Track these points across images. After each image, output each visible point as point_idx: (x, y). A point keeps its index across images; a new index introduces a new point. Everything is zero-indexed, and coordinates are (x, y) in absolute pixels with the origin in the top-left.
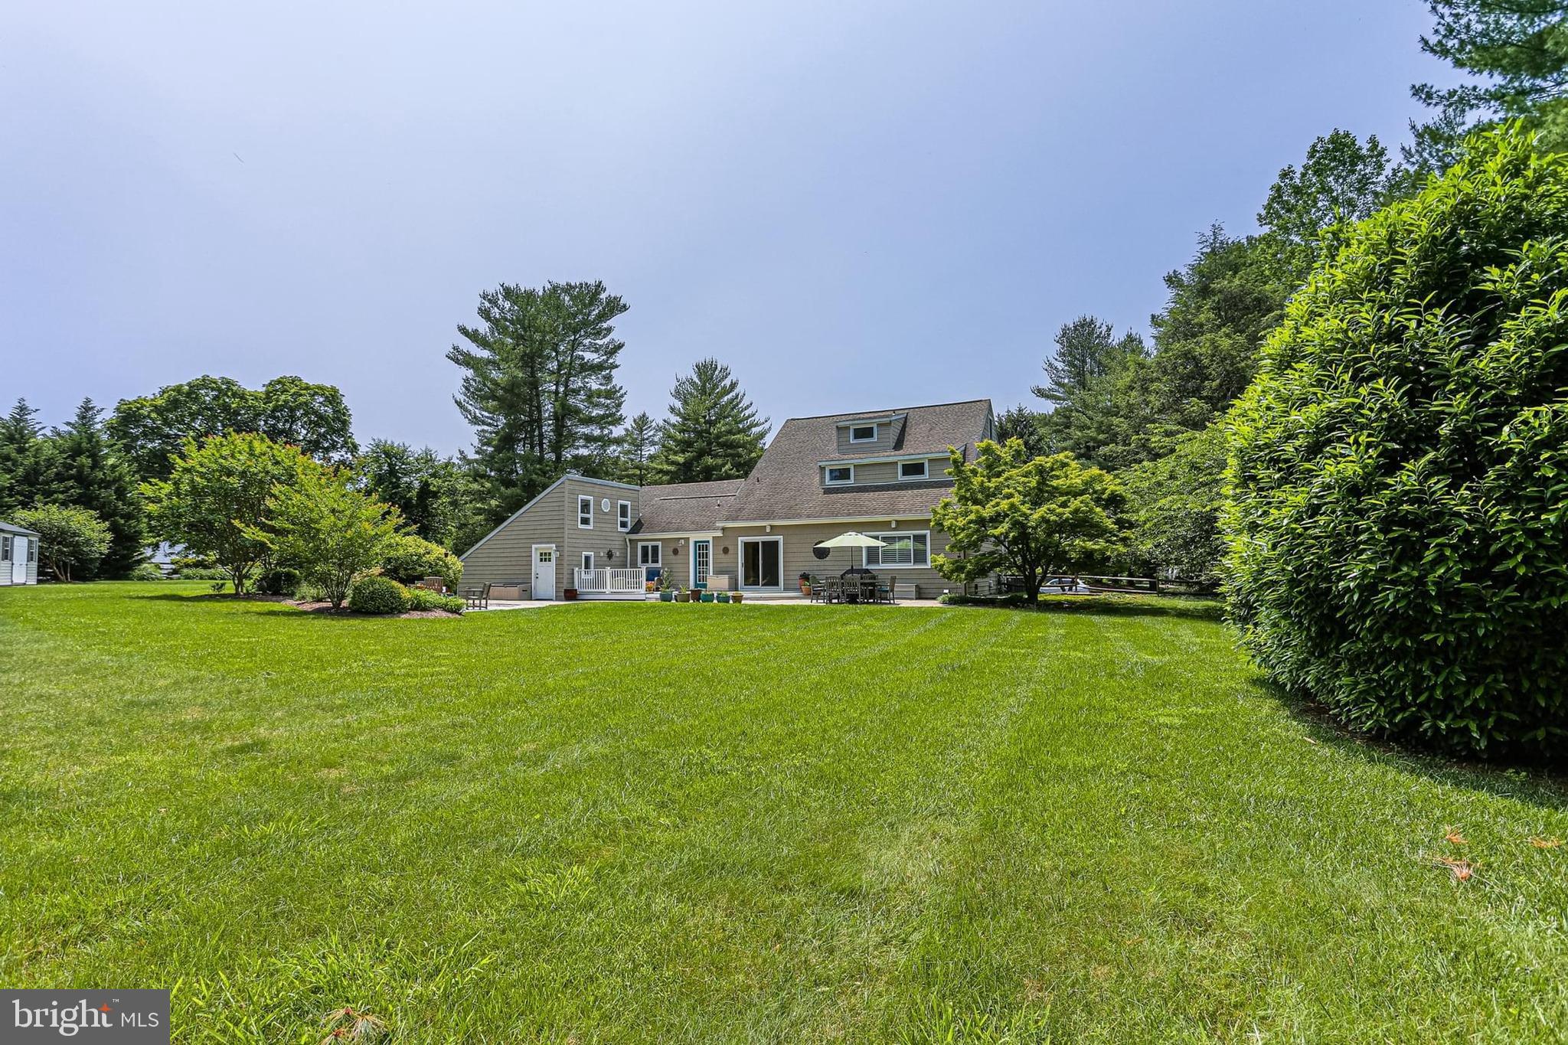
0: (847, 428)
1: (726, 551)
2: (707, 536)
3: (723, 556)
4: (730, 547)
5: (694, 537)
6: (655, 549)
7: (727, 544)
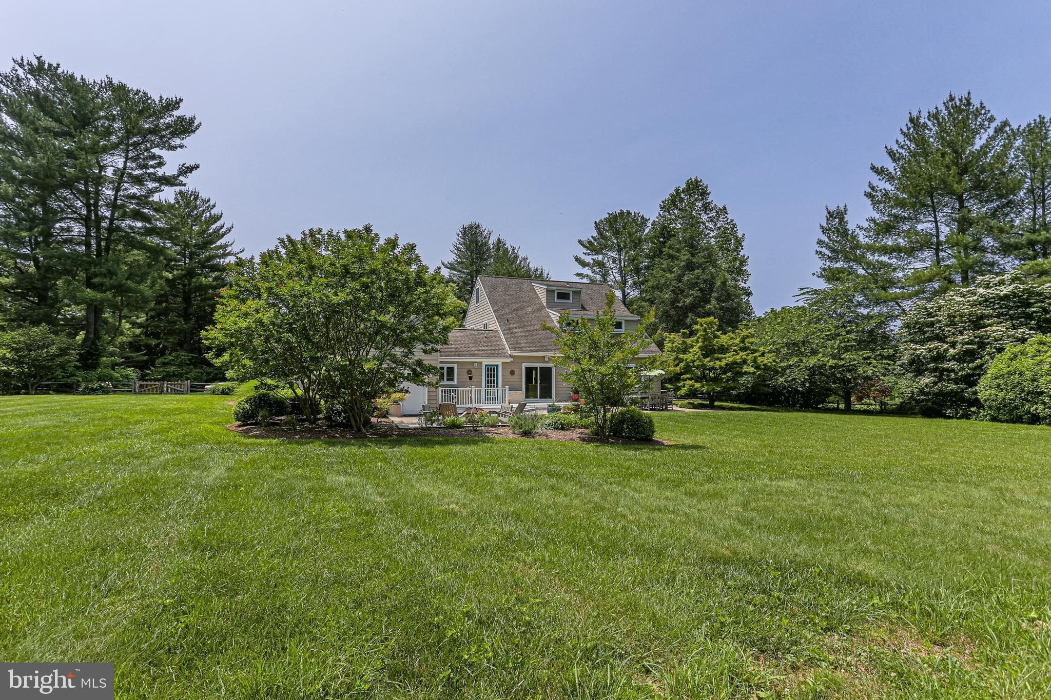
0: (553, 291)
1: (512, 373)
2: (498, 361)
3: (510, 376)
4: (515, 370)
5: (486, 361)
6: (450, 370)
7: (513, 368)
